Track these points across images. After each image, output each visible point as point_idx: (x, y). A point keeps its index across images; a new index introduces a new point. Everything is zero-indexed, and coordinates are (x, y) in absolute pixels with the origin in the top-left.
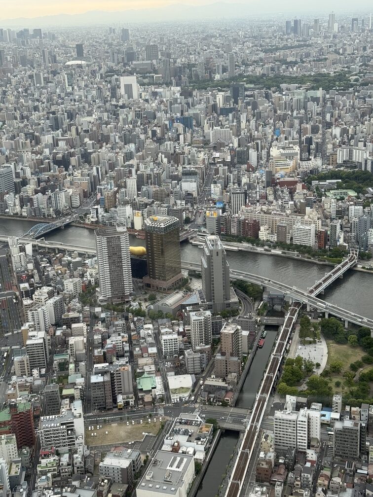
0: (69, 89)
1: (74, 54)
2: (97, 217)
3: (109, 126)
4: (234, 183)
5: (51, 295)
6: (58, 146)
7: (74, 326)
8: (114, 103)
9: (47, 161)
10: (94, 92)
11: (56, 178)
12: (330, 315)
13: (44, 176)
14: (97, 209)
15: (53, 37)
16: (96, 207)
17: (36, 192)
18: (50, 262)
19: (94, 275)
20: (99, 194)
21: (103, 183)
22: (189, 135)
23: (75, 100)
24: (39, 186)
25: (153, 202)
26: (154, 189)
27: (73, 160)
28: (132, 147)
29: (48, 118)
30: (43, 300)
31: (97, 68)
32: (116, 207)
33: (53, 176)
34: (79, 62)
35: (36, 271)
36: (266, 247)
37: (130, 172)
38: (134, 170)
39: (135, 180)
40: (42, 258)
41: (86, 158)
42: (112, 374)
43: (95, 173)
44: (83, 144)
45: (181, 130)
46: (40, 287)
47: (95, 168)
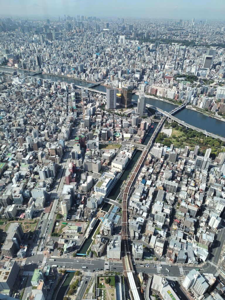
0: (103, 39)
1: (106, 26)
2: (108, 83)
4: (151, 76)
5: (92, 105)
7: (98, 116)
8: (117, 45)
9: (94, 63)
10: (111, 40)
11: (96, 69)
12: (175, 121)
14: (108, 80)
15: (99, 20)
18: (93, 96)
19: (105, 101)
20: (109, 76)
22: (139, 58)
23: (104, 43)
24: (91, 71)
26: (126, 76)
28: (121, 60)
30: (90, 107)
31: (112, 32)
32: (114, 80)
34: (107, 29)
36: (159, 98)
39: (121, 72)
40: (90, 94)
42: (108, 131)
43: (108, 69)
45: (137, 56)
46: (89, 103)
47: (109, 67)
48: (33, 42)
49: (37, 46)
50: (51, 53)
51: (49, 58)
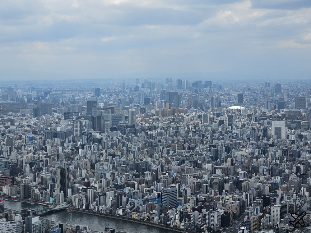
0: (229, 128)
1: (236, 101)
3: (259, 160)
6: (215, 173)
8: (265, 141)
9: (205, 185)
10: (249, 132)
11: (211, 199)
13: (202, 197)
14: (243, 230)
15: (220, 88)
16: (242, 228)
17: (194, 210)
20: (246, 217)
21: (250, 207)
23: (233, 137)
24: (197, 205)
25: (294, 229)
27: (227, 186)
28: (278, 179)
29: (210, 150)
31: (253, 112)
32: (260, 230)
33: (209, 198)
34: (239, 107)
37: (275, 201)
38: (278, 199)
39: (279, 208)
41: (238, 185)
43: (244, 199)
44: (236, 174)
47: (244, 194)
48: (55, 135)
49: (65, 145)
50: (97, 162)
51: (90, 173)
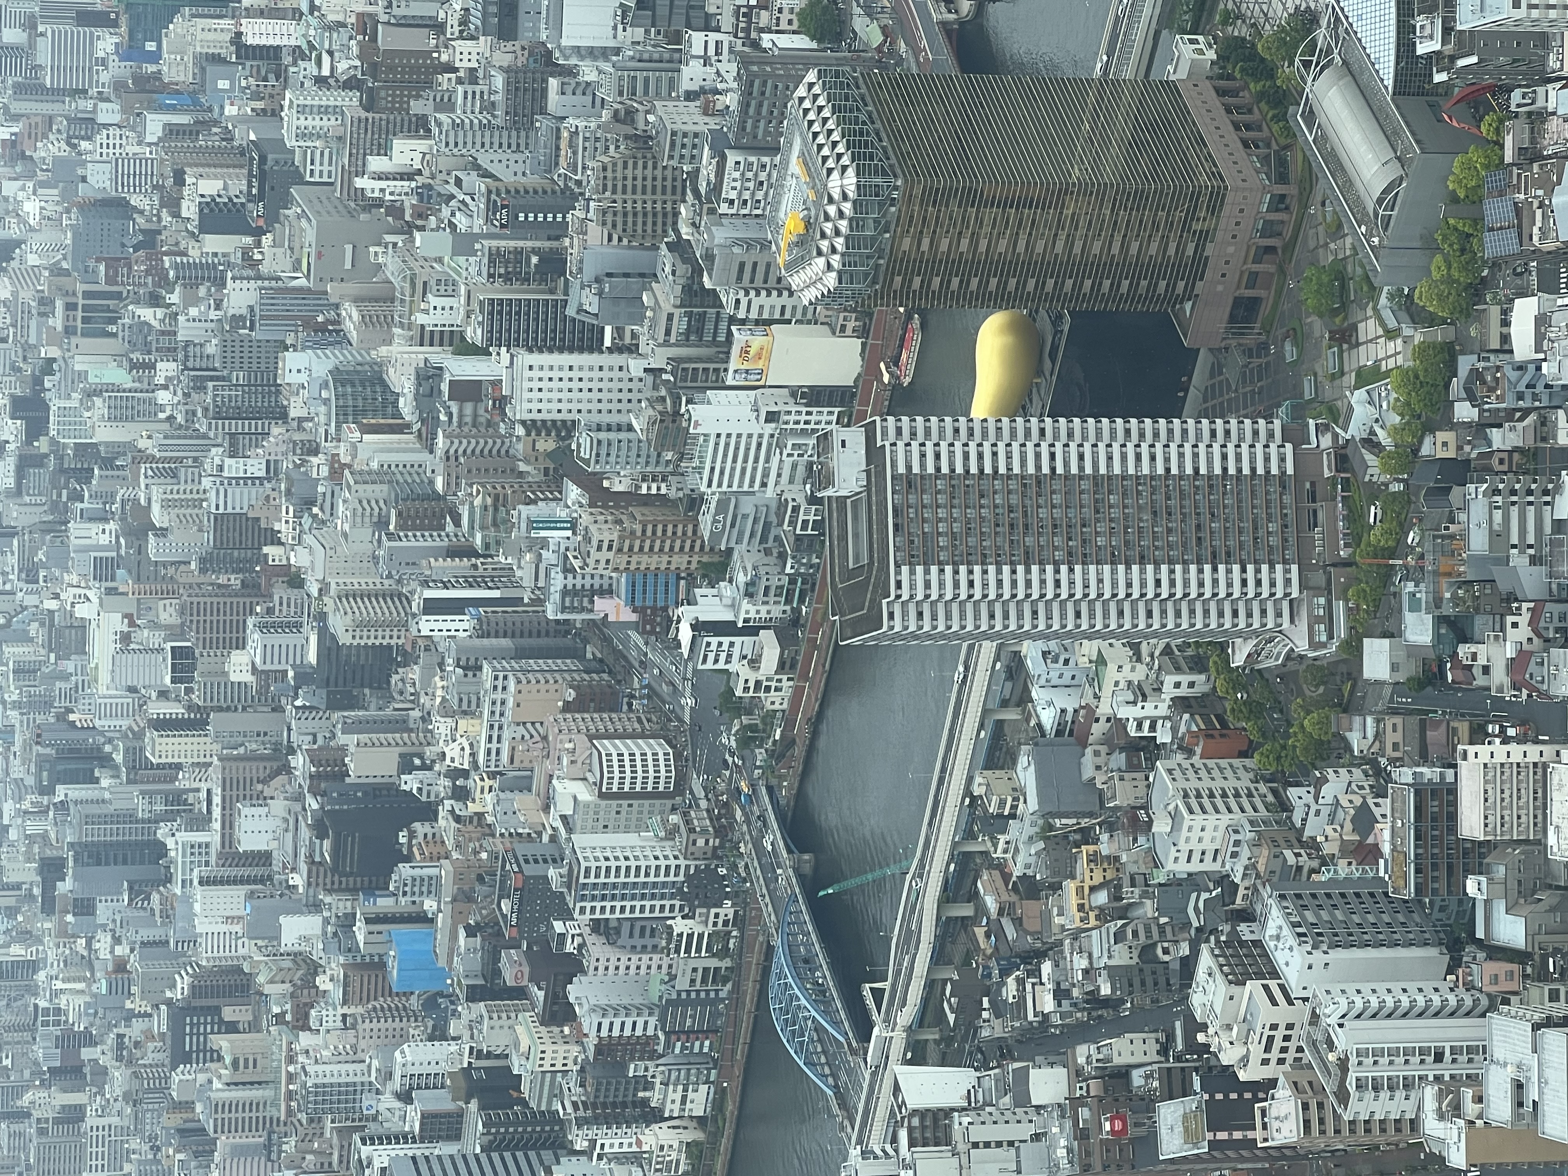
2: (750, 630)
3: (158, 516)
6: (264, 858)
7: (1470, 824)
9: (360, 931)
14: (698, 627)
16: (685, 634)
19: (1140, 673)
20: (602, 606)
25: (680, 247)
26: (595, 233)
30: (1283, 1013)
32: (695, 502)
33: (464, 897)
35: (1082, 1053)
37: (467, 391)
38: (457, 368)
39: (525, 358)
40: (998, 1009)
43: (461, 625)
46: (1194, 1026)
47: (427, 626)
